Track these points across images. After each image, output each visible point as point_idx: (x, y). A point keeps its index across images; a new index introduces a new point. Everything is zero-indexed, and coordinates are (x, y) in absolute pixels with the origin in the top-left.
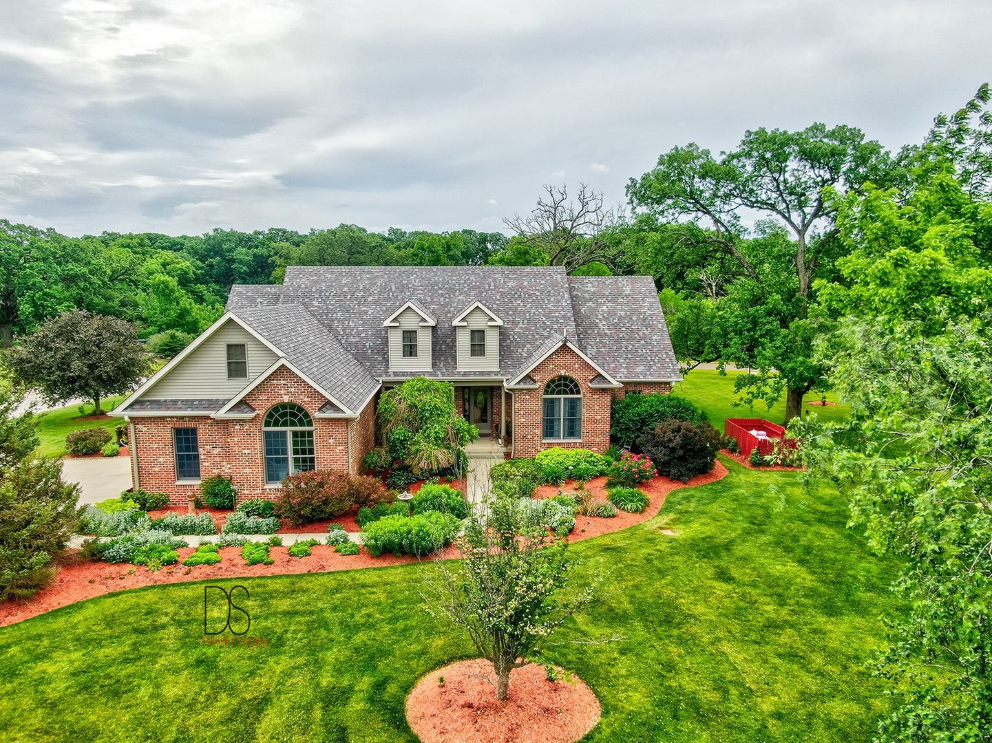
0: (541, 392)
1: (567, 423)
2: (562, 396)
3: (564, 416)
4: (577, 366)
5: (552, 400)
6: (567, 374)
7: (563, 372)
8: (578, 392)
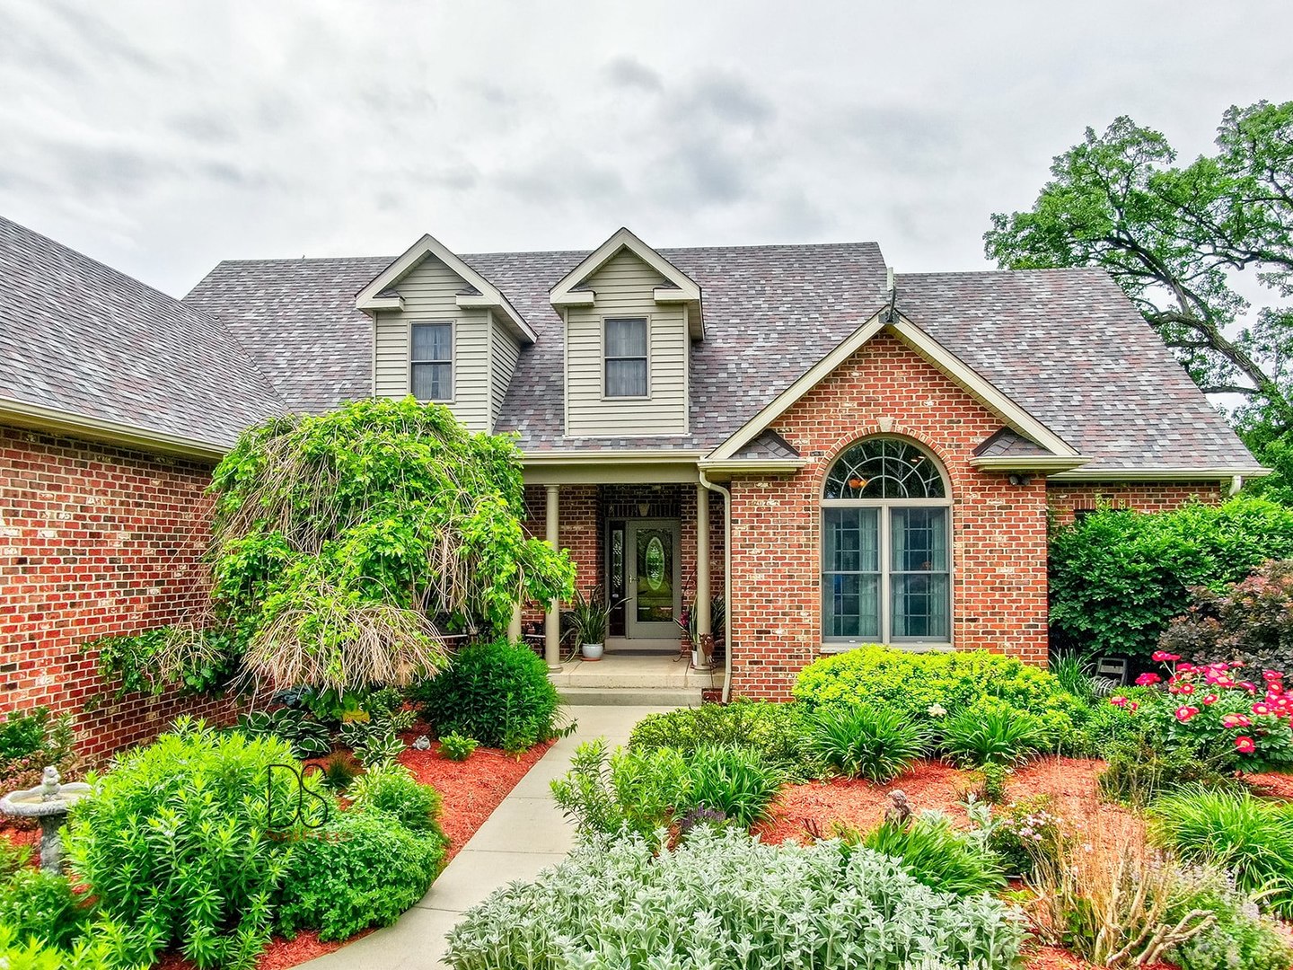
0: (818, 487)
1: (900, 590)
2: (885, 503)
3: (894, 566)
4: (930, 403)
5: (852, 517)
6: (899, 429)
7: (886, 424)
8: (937, 489)
